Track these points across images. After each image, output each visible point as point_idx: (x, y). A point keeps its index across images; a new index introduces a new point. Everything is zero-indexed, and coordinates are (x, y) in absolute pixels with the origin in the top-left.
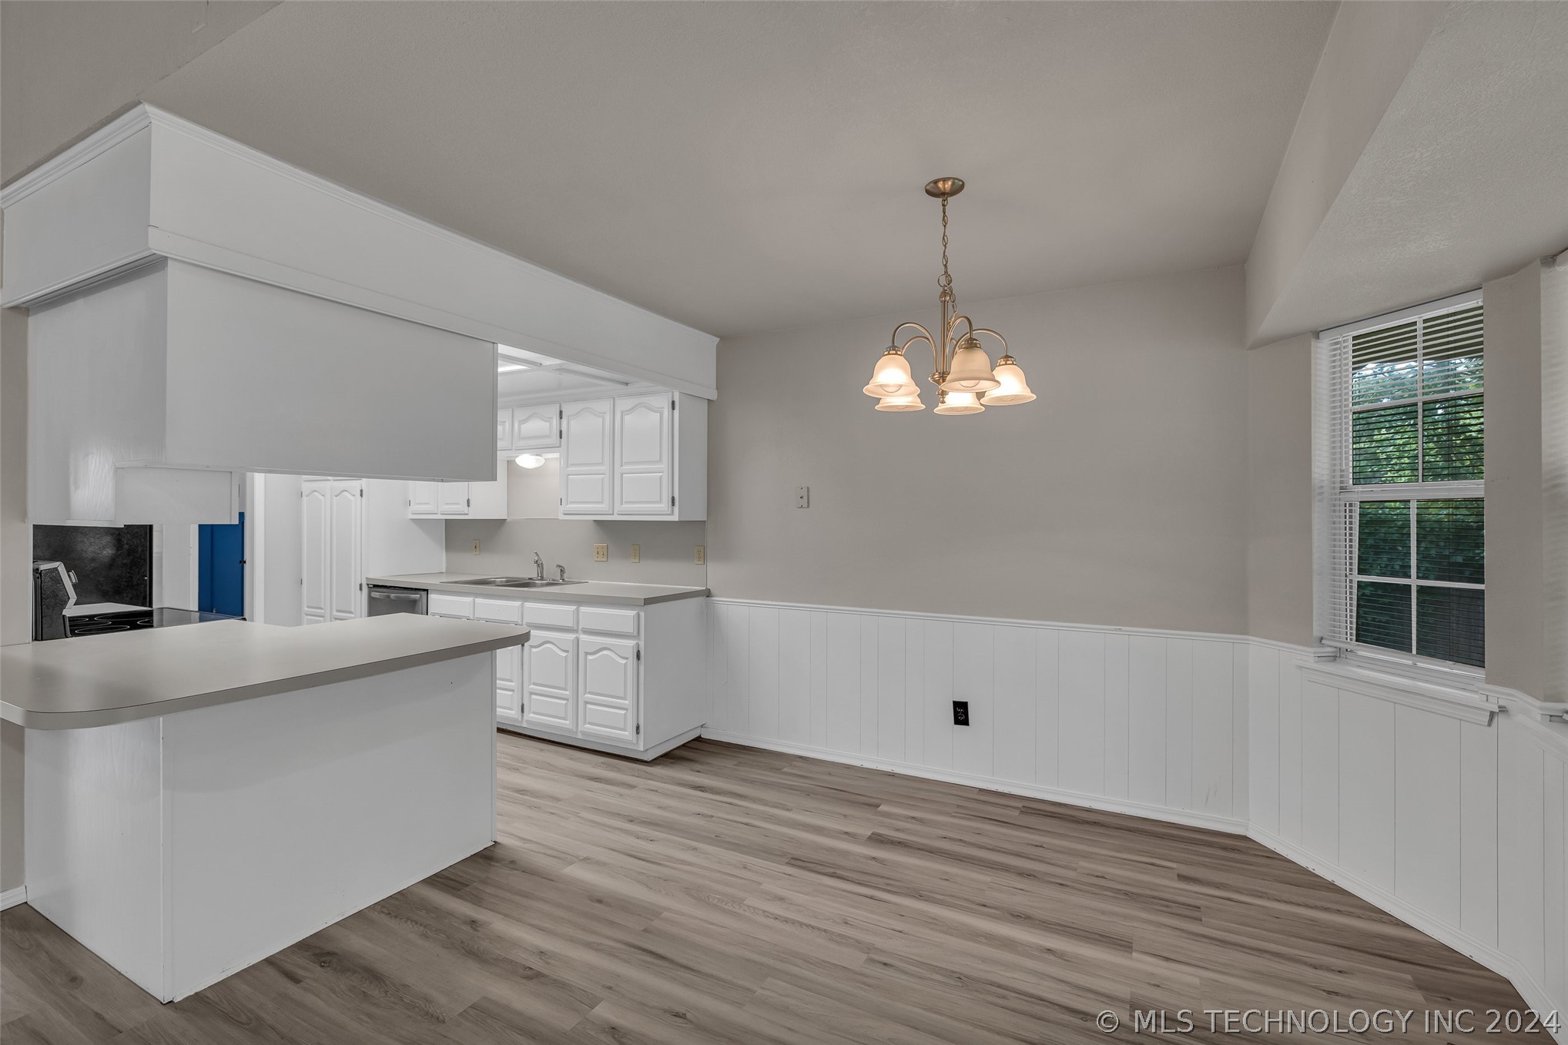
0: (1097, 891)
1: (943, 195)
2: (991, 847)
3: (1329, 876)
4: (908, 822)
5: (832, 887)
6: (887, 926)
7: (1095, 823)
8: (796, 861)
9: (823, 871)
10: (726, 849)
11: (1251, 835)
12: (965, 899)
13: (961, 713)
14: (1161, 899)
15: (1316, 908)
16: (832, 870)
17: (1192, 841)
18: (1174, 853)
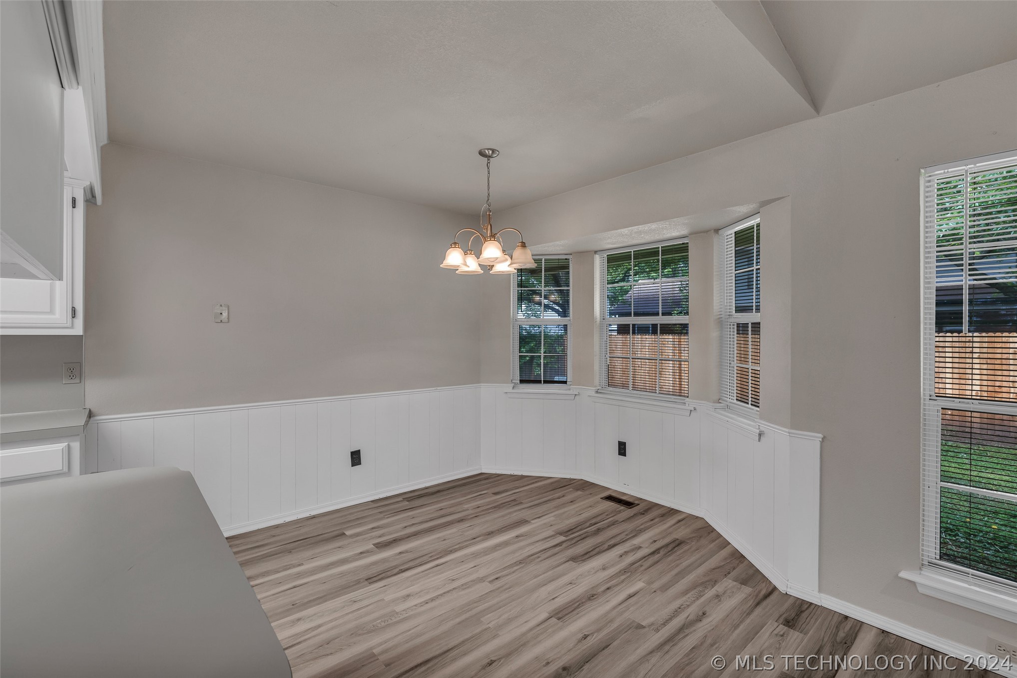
0: (487, 512)
1: (489, 157)
2: (429, 520)
3: (520, 473)
4: (374, 532)
5: (415, 575)
6: (467, 569)
7: (438, 491)
8: (370, 580)
9: (394, 573)
10: (319, 604)
11: (483, 471)
12: (465, 541)
13: (356, 458)
14: (504, 503)
15: (528, 485)
16: (397, 570)
17: (464, 485)
18: (479, 488)
